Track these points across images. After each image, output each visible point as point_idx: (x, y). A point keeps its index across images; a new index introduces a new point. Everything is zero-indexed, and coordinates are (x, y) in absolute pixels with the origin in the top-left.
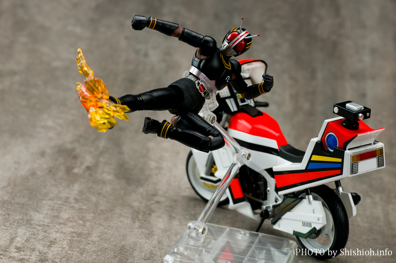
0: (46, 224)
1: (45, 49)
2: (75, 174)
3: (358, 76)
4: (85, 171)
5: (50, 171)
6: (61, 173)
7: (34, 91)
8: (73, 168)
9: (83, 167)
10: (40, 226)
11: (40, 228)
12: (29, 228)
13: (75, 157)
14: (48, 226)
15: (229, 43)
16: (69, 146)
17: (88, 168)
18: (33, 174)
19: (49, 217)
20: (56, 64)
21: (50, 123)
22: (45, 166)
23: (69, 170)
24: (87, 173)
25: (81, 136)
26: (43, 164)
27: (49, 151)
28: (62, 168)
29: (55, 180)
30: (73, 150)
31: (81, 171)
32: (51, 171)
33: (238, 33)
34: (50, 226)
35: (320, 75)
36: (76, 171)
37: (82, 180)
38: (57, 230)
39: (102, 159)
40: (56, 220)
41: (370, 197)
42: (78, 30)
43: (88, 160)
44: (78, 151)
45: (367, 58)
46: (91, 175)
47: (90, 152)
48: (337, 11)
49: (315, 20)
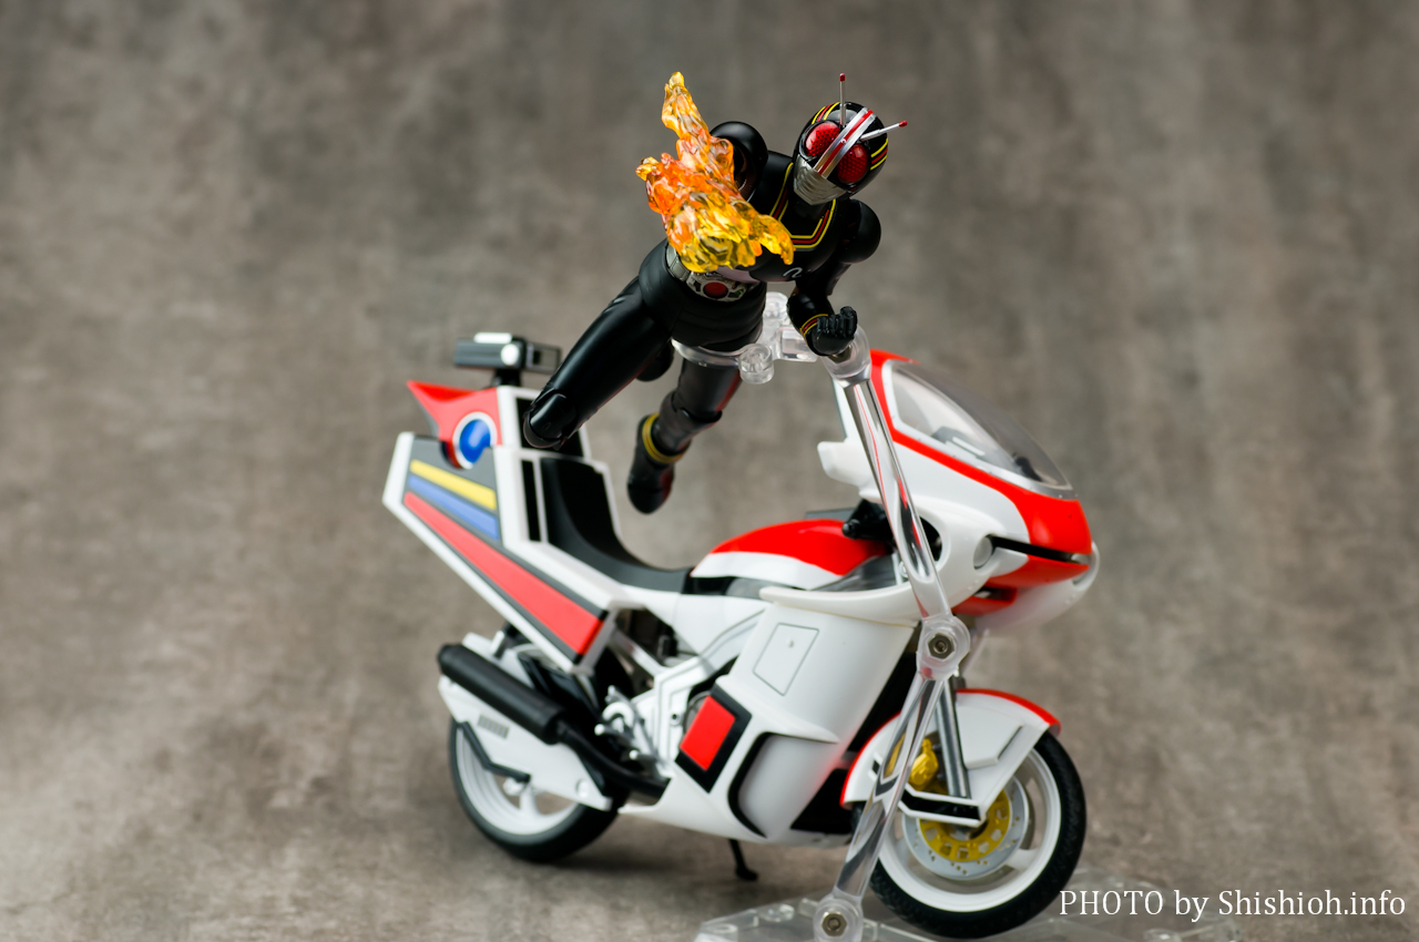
1: (108, 396)
2: (282, 814)
3: (1164, 316)
4: (310, 798)
5: (198, 817)
6: (234, 820)
7: (96, 548)
8: (269, 794)
9: (303, 784)
13: (271, 755)
15: (812, 164)
16: (243, 719)
17: (320, 785)
18: (144, 836)
20: (154, 440)
21: (168, 650)
22: (176, 803)
23: (258, 804)
24: (320, 801)
25: (276, 678)
26: (171, 795)
27: (180, 748)
28: (236, 799)
29: (219, 846)
30: (260, 729)
31: (299, 799)
32: (201, 816)
33: (838, 124)
35: (1034, 334)
36: (281, 801)
37: (307, 831)
39: (360, 747)
41: (1259, 726)
42: (208, 311)
43: (316, 758)
44: (276, 731)
45: (1184, 250)
46: (332, 808)
47: (318, 729)
48: (1060, 103)
49: (991, 146)
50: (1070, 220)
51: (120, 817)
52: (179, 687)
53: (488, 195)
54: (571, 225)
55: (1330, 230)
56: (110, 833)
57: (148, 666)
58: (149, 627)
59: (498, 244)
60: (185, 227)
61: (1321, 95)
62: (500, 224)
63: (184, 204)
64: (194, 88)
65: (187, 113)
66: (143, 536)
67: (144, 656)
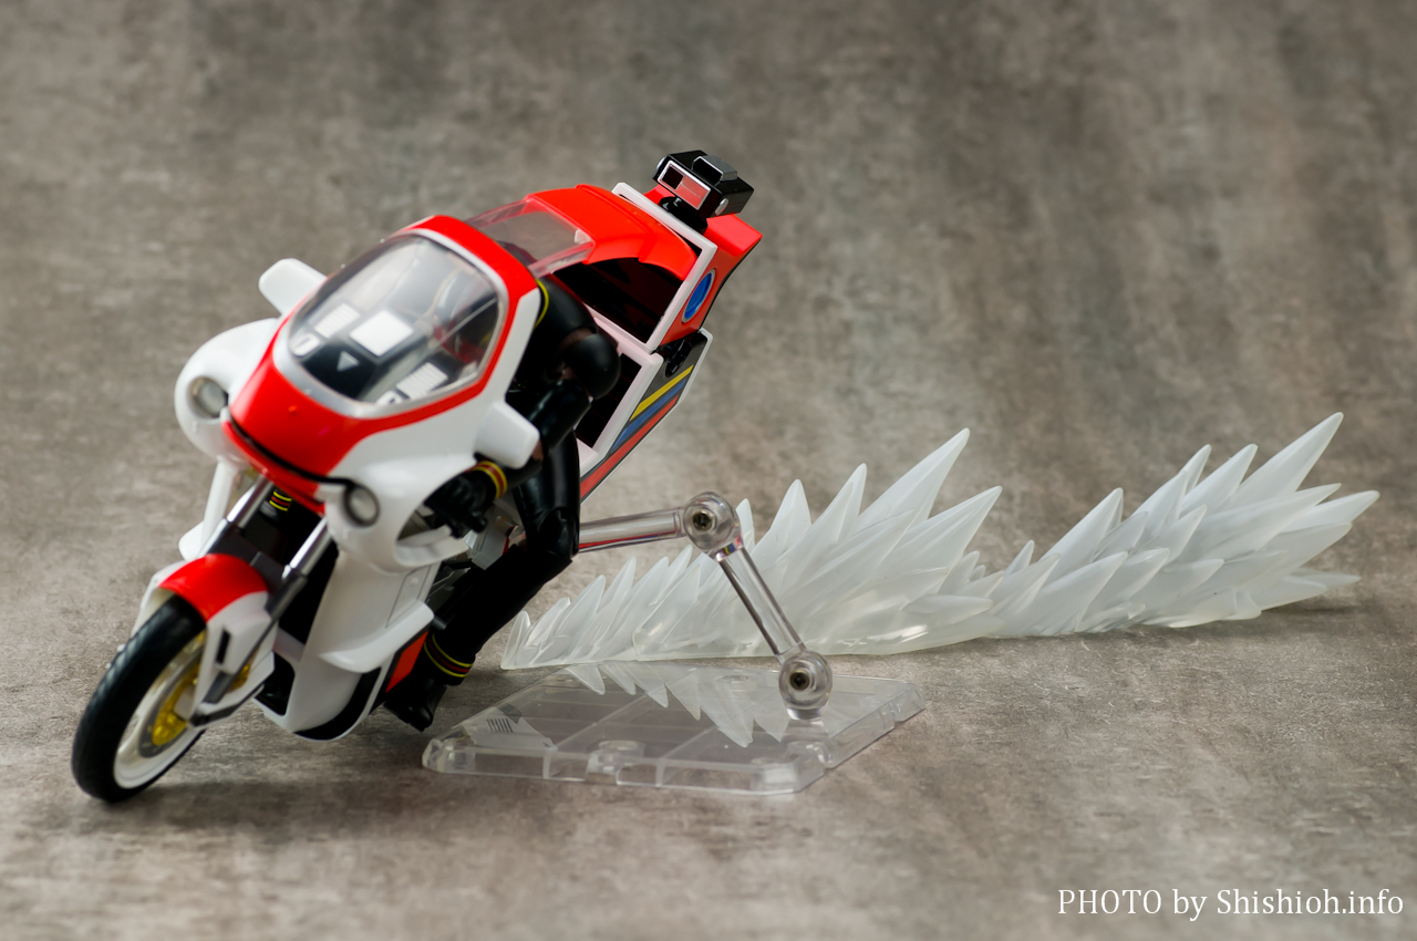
0: (243, 755)
7: (56, 396)
10: (225, 762)
11: (229, 767)
12: (193, 770)
14: (251, 759)
19: (245, 739)
21: (142, 486)
34: (259, 758)
35: (1041, 209)
38: (285, 766)
40: (271, 742)
45: (1197, 131)
50: (1076, 101)
53: (455, 70)
54: (545, 100)
57: (121, 500)
58: (121, 467)
59: (469, 117)
60: (134, 97)
62: (464, 98)
63: (133, 74)
66: (107, 387)
67: (118, 491)
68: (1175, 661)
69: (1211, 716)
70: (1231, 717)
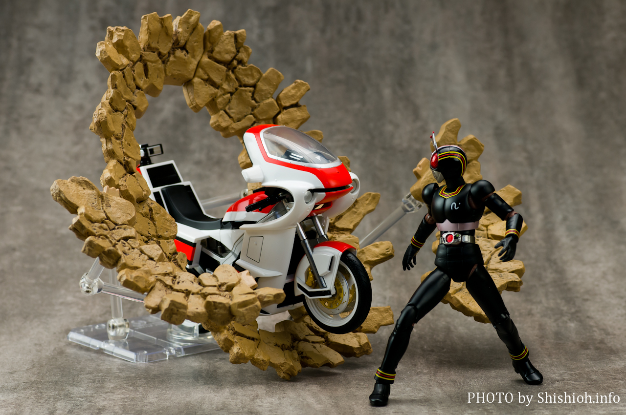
0: (89, 395)
10: (82, 398)
12: (70, 401)
14: (92, 396)
19: (91, 389)
34: (95, 396)
38: (104, 399)
40: (100, 390)
48: (416, 113)
49: (389, 128)
51: (52, 348)
52: (74, 310)
53: (194, 146)
54: (226, 156)
55: (520, 157)
56: (48, 351)
57: (62, 304)
58: (63, 292)
59: (198, 163)
60: (76, 157)
61: (516, 110)
62: (197, 156)
63: (76, 149)
64: (80, 108)
65: (77, 117)
66: (61, 263)
67: (61, 300)
68: (435, 357)
69: (443, 376)
70: (451, 376)
